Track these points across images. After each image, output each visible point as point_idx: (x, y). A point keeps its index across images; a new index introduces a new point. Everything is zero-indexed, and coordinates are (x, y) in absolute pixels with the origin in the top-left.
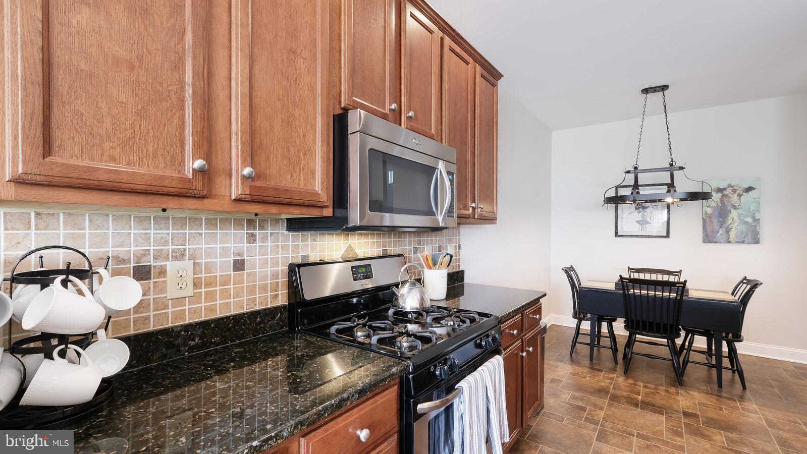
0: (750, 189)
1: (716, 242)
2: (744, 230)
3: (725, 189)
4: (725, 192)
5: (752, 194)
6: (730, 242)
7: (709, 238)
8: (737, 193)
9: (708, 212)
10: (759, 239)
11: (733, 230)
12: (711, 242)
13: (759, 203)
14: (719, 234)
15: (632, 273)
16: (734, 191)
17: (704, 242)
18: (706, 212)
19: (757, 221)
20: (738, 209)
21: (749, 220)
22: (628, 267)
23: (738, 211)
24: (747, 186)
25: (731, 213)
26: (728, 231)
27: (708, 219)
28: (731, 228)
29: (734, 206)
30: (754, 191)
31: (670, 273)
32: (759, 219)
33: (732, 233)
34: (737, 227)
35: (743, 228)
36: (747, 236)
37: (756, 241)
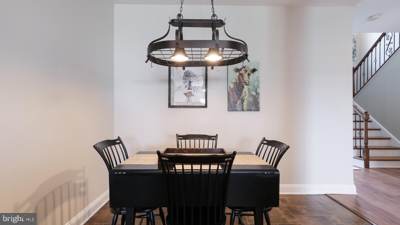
0: (254, 70)
1: (236, 111)
2: (252, 101)
3: (241, 70)
4: (241, 72)
5: (256, 73)
6: (243, 110)
7: (232, 108)
8: (247, 73)
9: (231, 87)
10: (259, 108)
11: (245, 101)
12: (233, 110)
13: (259, 81)
14: (237, 104)
15: (180, 140)
16: (246, 71)
17: (228, 111)
18: (230, 87)
19: (258, 94)
20: (248, 85)
21: (254, 93)
22: (177, 134)
23: (248, 86)
25: (244, 88)
26: (243, 101)
27: (231, 93)
28: (244, 100)
29: (246, 83)
30: (257, 72)
31: (209, 138)
32: (259, 93)
33: (245, 103)
34: (247, 99)
35: (251, 99)
36: (253, 105)
37: (258, 109)
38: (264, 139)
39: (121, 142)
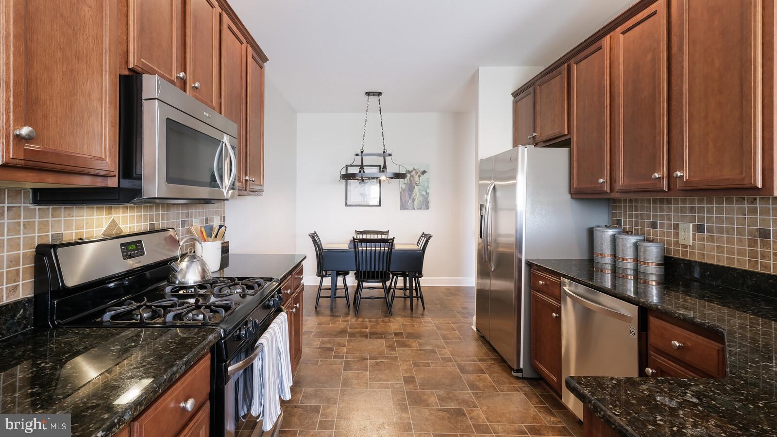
0: (424, 172)
1: (407, 209)
2: (422, 200)
3: (412, 171)
4: (412, 174)
5: (426, 175)
6: (414, 209)
7: (403, 207)
8: (418, 175)
10: (429, 206)
11: (416, 200)
12: (405, 209)
13: (429, 182)
14: (409, 203)
16: (417, 173)
18: (402, 188)
19: (428, 194)
20: (419, 185)
21: (424, 193)
22: (355, 231)
23: (418, 187)
24: (422, 170)
25: (415, 188)
26: (413, 201)
27: (403, 193)
28: (415, 200)
29: (417, 183)
31: (382, 233)
32: (429, 193)
33: (416, 203)
34: (418, 198)
35: (421, 199)
36: (423, 204)
37: (428, 208)
38: (423, 234)
39: (317, 235)
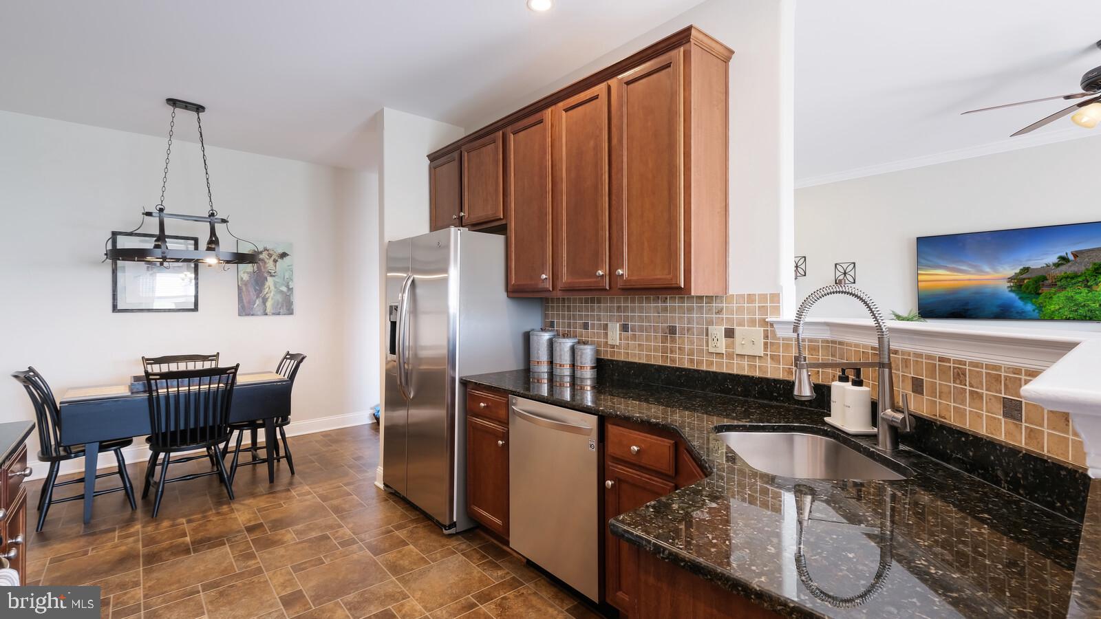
0: (283, 255)
1: (252, 315)
2: (280, 300)
3: (261, 253)
4: (261, 257)
6: (266, 314)
7: (245, 310)
8: (272, 258)
9: (244, 279)
10: (293, 310)
11: (270, 300)
12: (248, 315)
13: (292, 271)
14: (256, 305)
15: (149, 366)
16: (270, 256)
17: (239, 315)
18: (242, 278)
19: (290, 289)
20: (274, 276)
21: (284, 289)
22: (143, 358)
23: (274, 278)
24: (280, 251)
25: (267, 281)
26: (265, 301)
27: (244, 289)
28: (267, 299)
29: (270, 273)
30: (288, 258)
31: (204, 358)
32: (292, 288)
33: (269, 304)
34: (273, 297)
35: (279, 298)
36: (282, 306)
37: (290, 312)
39: (36, 374)
